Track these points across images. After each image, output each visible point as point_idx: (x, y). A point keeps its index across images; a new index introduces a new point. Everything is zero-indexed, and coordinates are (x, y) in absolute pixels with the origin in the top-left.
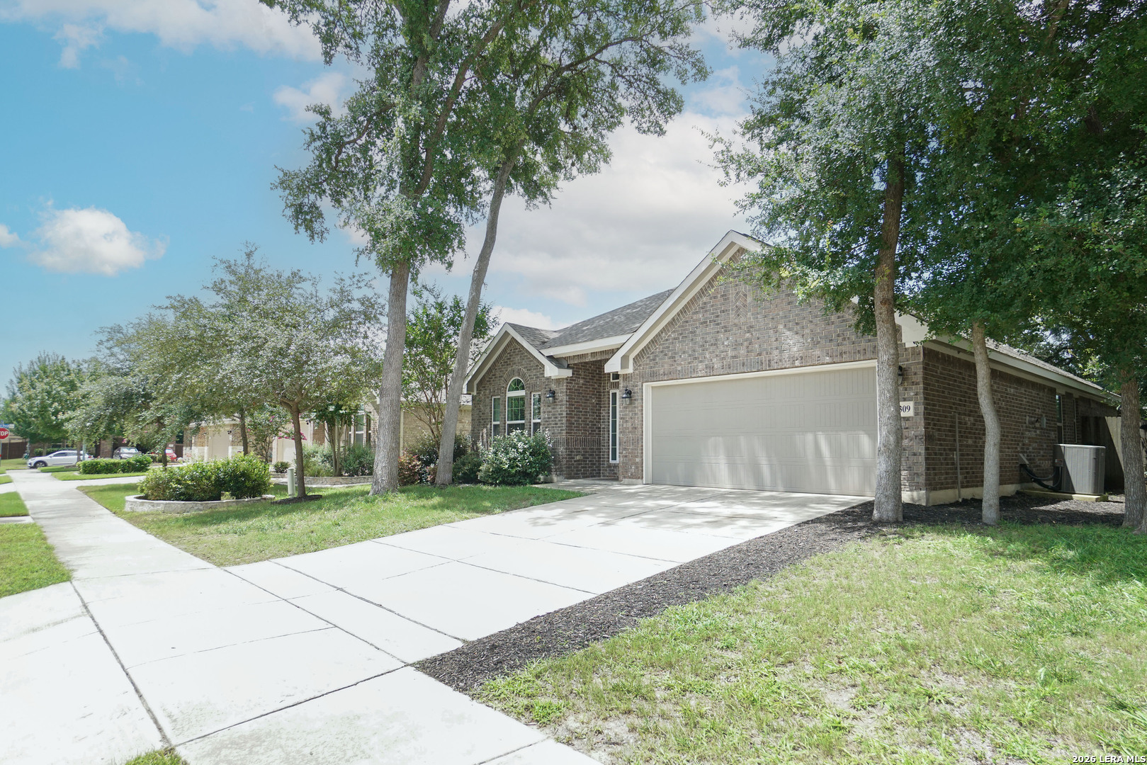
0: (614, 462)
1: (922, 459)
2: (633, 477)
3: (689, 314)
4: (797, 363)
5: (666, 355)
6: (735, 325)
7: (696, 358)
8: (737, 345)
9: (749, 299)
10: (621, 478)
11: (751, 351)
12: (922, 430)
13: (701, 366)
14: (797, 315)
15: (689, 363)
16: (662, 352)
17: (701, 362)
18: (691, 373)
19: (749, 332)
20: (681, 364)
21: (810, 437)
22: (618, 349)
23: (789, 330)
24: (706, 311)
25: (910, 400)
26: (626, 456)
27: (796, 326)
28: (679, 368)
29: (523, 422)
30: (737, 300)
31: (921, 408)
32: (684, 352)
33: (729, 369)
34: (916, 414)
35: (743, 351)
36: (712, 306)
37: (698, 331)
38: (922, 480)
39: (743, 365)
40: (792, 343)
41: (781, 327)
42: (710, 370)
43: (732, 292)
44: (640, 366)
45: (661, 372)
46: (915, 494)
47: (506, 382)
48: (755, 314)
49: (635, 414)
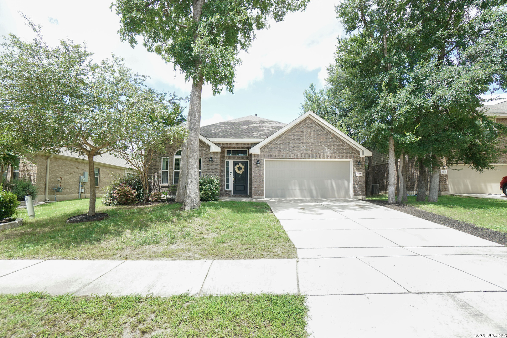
0: (227, 190)
1: (365, 187)
2: (259, 195)
3: (287, 136)
4: (329, 158)
5: (276, 149)
6: (307, 142)
7: (290, 152)
8: (307, 149)
9: (312, 135)
10: (253, 196)
11: (313, 152)
12: (364, 180)
13: (292, 155)
14: (329, 143)
15: (287, 153)
16: (274, 147)
17: (293, 153)
18: (289, 157)
19: (312, 145)
20: (283, 153)
21: (329, 181)
22: (257, 144)
23: (326, 147)
24: (295, 136)
25: (361, 171)
26: (256, 187)
27: (329, 146)
28: (283, 154)
30: (307, 134)
31: (364, 174)
32: (285, 149)
33: (304, 157)
34: (363, 175)
35: (309, 152)
36: (297, 134)
37: (291, 142)
38: (365, 193)
39: (310, 156)
40: (328, 152)
41: (323, 146)
42: (296, 156)
43: (305, 132)
44: (263, 152)
45: (274, 155)
46: (363, 197)
47: (175, 150)
48: (314, 140)
49: (261, 170)
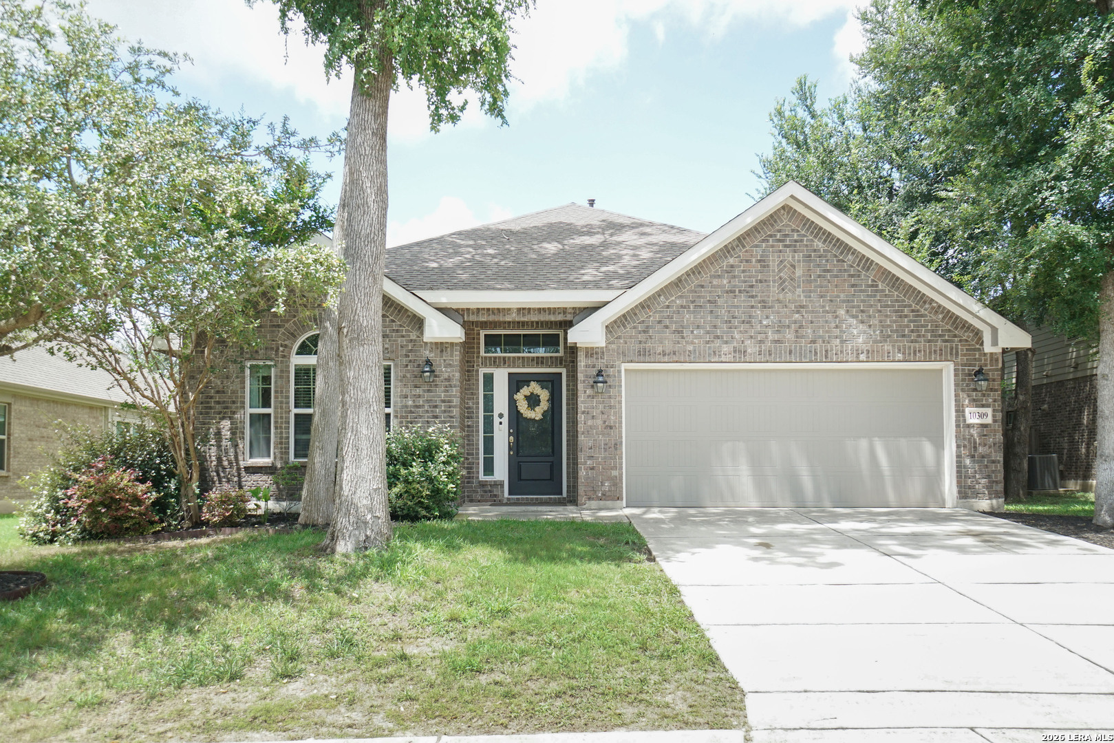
0: (488, 478)
1: (1000, 467)
2: (605, 497)
3: (705, 278)
4: (862, 357)
5: (667, 327)
6: (779, 301)
7: (718, 337)
8: (780, 328)
9: (799, 272)
10: (582, 499)
11: (803, 337)
12: (999, 437)
13: (725, 348)
14: (863, 301)
15: (708, 342)
16: (660, 322)
17: (726, 342)
18: (714, 356)
19: (798, 312)
20: (692, 343)
21: (864, 444)
22: (598, 308)
23: (853, 317)
24: (734, 277)
25: (987, 406)
26: (592, 469)
27: (862, 315)
28: (690, 348)
29: (309, 411)
30: (780, 271)
31: (999, 416)
32: (698, 327)
33: (769, 356)
34: (995, 421)
35: (789, 335)
36: (744, 271)
37: (720, 302)
38: (1000, 487)
39: (790, 352)
40: (858, 334)
41: (842, 312)
42: (740, 354)
43: (773, 261)
44: (619, 338)
45: (660, 350)
46: (994, 501)
47: (294, 336)
48: (808, 293)
49: (610, 407)
